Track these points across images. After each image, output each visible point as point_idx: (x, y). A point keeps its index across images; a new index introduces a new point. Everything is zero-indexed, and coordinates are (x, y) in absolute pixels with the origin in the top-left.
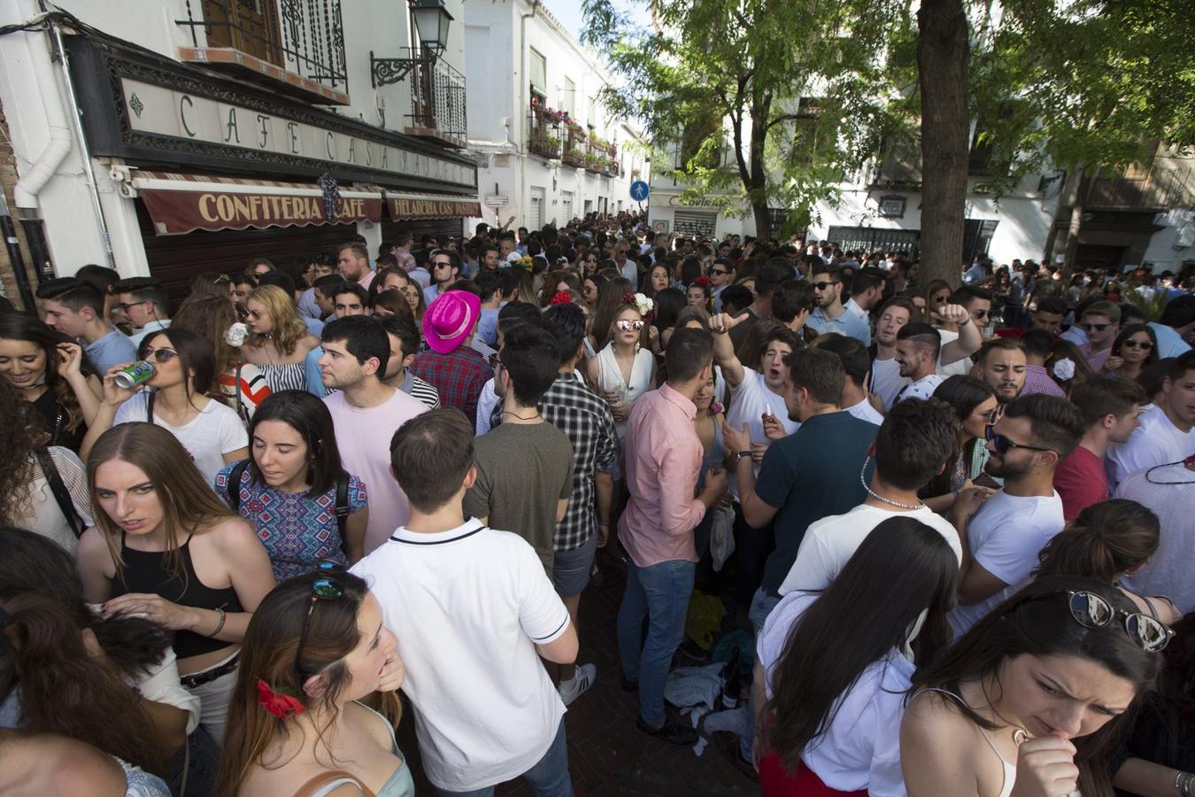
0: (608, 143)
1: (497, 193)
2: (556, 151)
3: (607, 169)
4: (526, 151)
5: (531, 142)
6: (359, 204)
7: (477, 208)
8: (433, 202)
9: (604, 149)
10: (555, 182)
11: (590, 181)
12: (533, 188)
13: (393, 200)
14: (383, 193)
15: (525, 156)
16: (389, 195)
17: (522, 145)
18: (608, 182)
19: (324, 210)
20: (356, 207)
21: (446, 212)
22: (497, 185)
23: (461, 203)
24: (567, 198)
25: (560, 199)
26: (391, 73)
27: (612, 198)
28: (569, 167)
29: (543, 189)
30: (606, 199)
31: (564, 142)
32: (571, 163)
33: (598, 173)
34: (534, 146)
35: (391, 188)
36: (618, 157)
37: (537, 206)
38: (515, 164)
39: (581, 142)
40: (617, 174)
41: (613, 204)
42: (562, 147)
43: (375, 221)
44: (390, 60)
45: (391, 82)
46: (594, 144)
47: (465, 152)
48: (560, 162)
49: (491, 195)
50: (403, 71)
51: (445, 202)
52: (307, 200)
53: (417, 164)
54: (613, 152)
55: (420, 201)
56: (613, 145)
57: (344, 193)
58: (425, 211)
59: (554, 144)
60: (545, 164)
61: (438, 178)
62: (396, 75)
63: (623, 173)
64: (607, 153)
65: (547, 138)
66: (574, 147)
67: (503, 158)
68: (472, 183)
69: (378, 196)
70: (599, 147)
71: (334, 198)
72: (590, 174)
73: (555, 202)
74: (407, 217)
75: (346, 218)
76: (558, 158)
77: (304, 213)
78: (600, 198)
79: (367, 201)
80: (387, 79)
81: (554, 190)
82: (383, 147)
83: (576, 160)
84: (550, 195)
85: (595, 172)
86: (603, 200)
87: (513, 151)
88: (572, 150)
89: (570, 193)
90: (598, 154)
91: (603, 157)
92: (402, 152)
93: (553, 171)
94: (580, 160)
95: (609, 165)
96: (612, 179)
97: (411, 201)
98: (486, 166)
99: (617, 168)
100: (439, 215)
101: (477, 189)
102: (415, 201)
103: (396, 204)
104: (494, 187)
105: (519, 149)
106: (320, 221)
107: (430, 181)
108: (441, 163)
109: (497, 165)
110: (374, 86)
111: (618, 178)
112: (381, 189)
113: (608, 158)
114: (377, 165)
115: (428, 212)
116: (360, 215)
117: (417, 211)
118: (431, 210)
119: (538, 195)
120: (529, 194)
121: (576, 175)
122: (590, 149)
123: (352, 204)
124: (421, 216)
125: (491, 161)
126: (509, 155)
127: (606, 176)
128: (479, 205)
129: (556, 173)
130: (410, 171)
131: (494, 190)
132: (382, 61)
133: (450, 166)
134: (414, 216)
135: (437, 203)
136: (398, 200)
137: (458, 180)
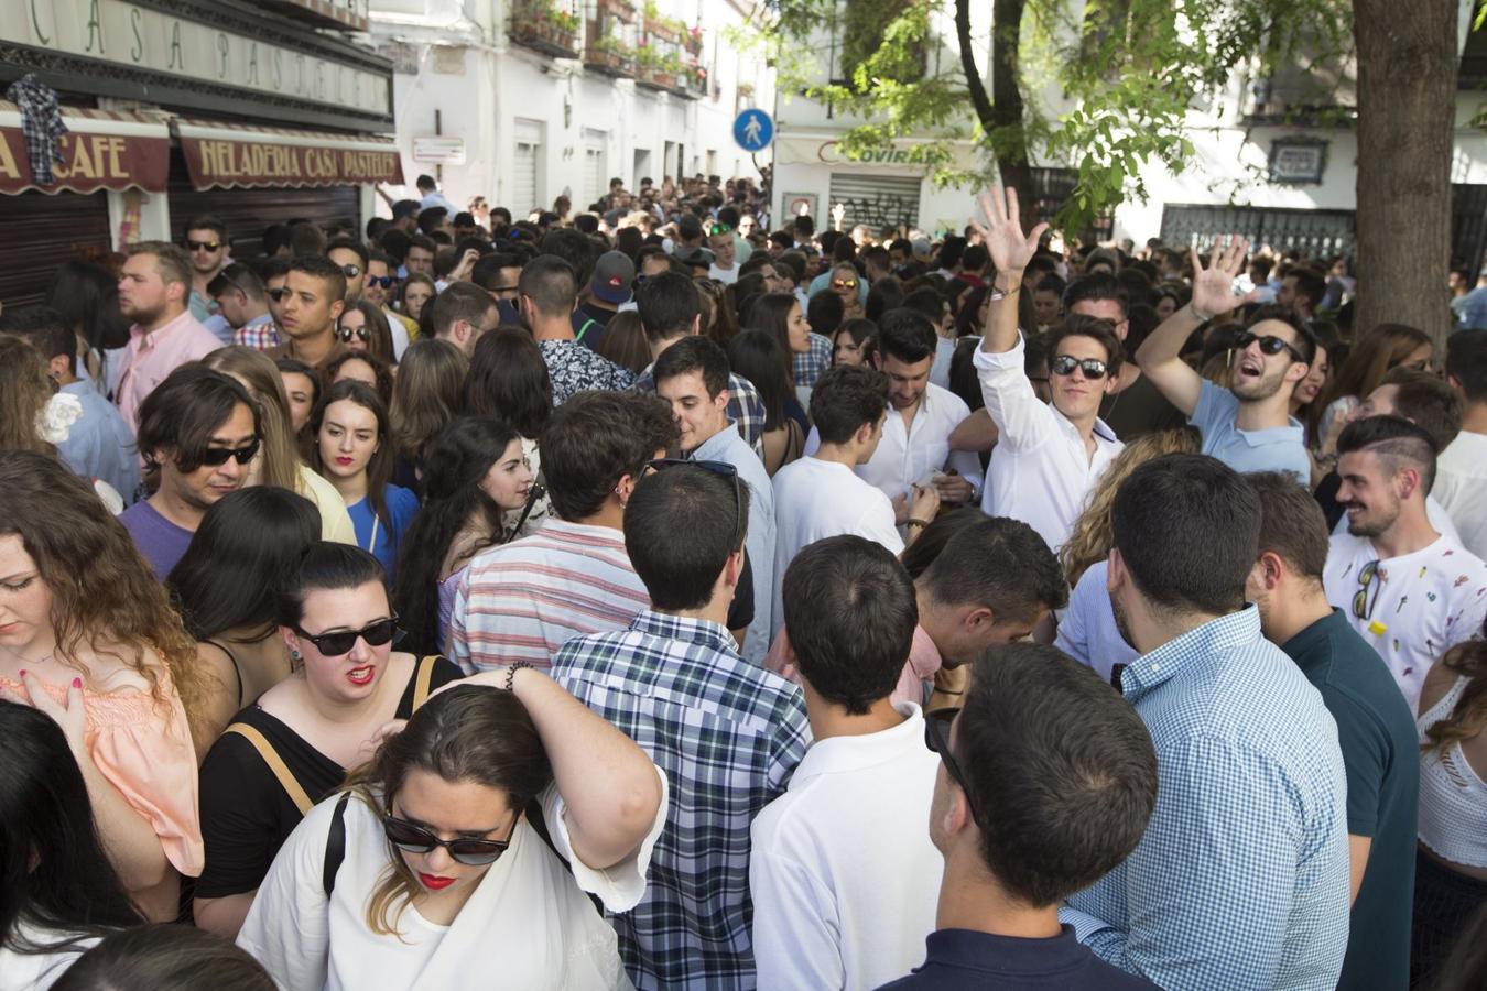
0: (684, 26)
1: (438, 132)
2: (569, 41)
3: (683, 81)
4: (503, 39)
5: (514, 19)
6: (114, 150)
7: (392, 163)
8: (291, 148)
9: (676, 39)
10: (568, 109)
11: (645, 107)
12: (520, 121)
13: (196, 141)
14: (172, 125)
15: (501, 51)
16: (187, 129)
17: (494, 27)
18: (684, 108)
19: (25, 158)
20: (106, 156)
21: (321, 171)
22: (438, 113)
23: (356, 153)
24: (596, 144)
25: (580, 149)
27: (693, 145)
28: (599, 77)
29: (541, 124)
30: (681, 147)
31: (589, 22)
32: (602, 68)
33: (663, 89)
34: (520, 30)
35: (192, 114)
36: (705, 59)
37: (529, 160)
38: (478, 67)
39: (625, 22)
40: (704, 91)
41: (696, 158)
42: (582, 32)
43: (155, 188)
46: (652, 27)
47: (362, 39)
48: (578, 65)
49: (425, 135)
51: (321, 150)
53: (253, 63)
54: (695, 46)
55: (261, 145)
56: (695, 31)
57: (75, 121)
58: (271, 167)
59: (566, 29)
60: (545, 70)
61: (303, 95)
63: (717, 91)
64: (682, 48)
65: (550, 12)
66: (608, 33)
67: (452, 53)
68: (382, 109)
69: (159, 130)
70: (665, 35)
71: (51, 132)
72: (646, 92)
73: (568, 152)
74: (228, 180)
75: (80, 181)
76: (573, 56)
78: (668, 145)
79: (133, 142)
81: (567, 125)
82: (170, 21)
83: (613, 63)
84: (557, 138)
85: (656, 89)
86: (675, 150)
87: (473, 40)
88: (604, 39)
89: (602, 134)
90: (661, 50)
91: (674, 56)
92: (216, 33)
93: (563, 85)
94: (622, 62)
95: (687, 73)
96: (693, 103)
97: (239, 146)
98: (412, 71)
99: (705, 80)
100: (305, 176)
101: (391, 121)
102: (249, 145)
103: (204, 149)
104: (433, 115)
105: (488, 34)
106: (16, 184)
107: (283, 101)
108: (310, 62)
109: (439, 69)
111: (706, 101)
112: (167, 115)
113: (685, 57)
114: (158, 62)
115: (278, 171)
116: (116, 172)
117: (254, 168)
118: (286, 167)
119: (531, 136)
120: (510, 135)
121: (615, 93)
122: (645, 38)
123: (98, 149)
124: (263, 179)
125: (424, 59)
126: (464, 47)
127: (680, 95)
128: (397, 157)
129: (570, 91)
130: (236, 79)
131: (431, 125)
133: (330, 69)
134: (246, 179)
135: (300, 151)
136: (208, 141)
137: (349, 103)
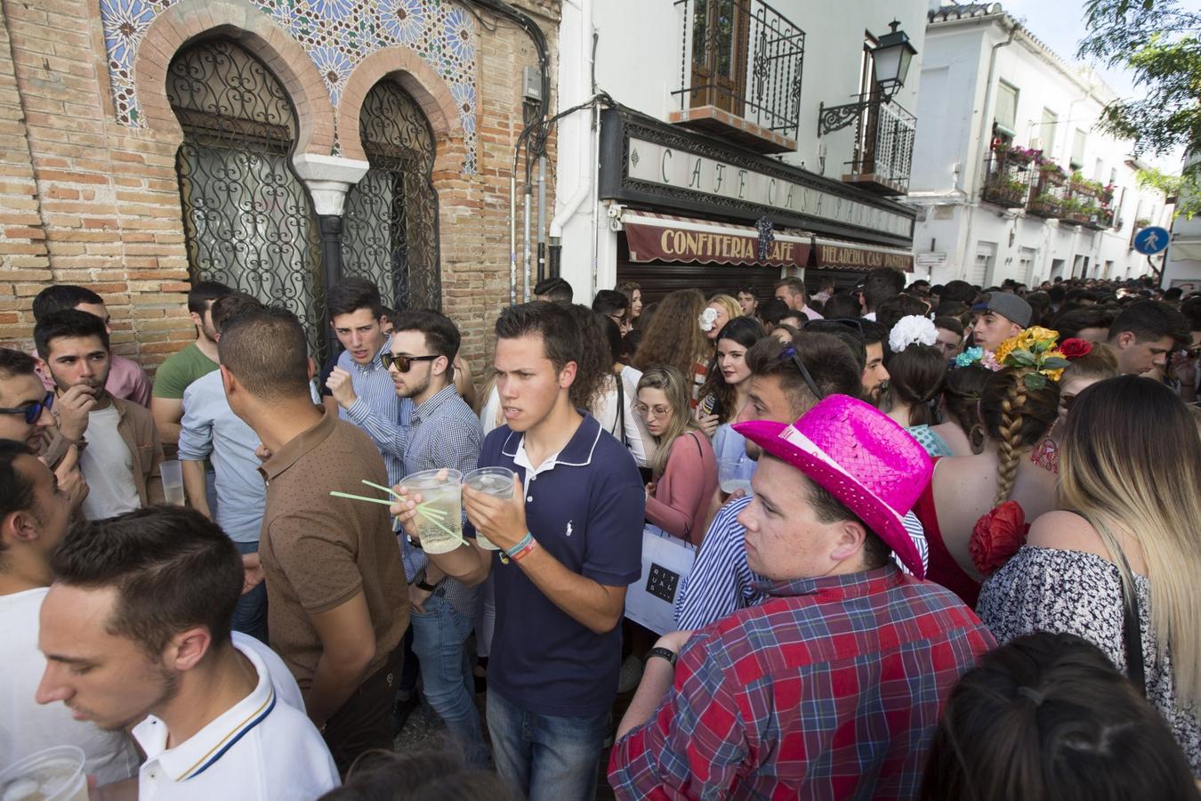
0: (1100, 185)
1: (933, 249)
2: (1020, 197)
3: (1094, 219)
4: (977, 199)
5: (985, 189)
6: (789, 248)
7: (909, 261)
8: (862, 251)
9: (1093, 193)
10: (1012, 236)
11: (1064, 235)
12: (981, 243)
13: (821, 246)
14: (813, 239)
15: (976, 205)
16: (819, 241)
17: (973, 193)
18: (1093, 236)
19: (757, 250)
20: (786, 250)
21: (874, 263)
22: (934, 240)
23: (891, 255)
24: (1027, 256)
25: (1017, 257)
26: (840, 119)
27: (1096, 258)
28: (1035, 218)
29: (994, 245)
30: (1087, 259)
31: (1032, 188)
32: (1038, 213)
33: (1079, 224)
34: (988, 194)
35: (821, 234)
36: (1115, 203)
37: (983, 265)
38: (961, 216)
39: (1058, 185)
40: (1109, 224)
41: (1097, 266)
42: (1028, 193)
43: (801, 266)
44: (839, 108)
45: (837, 129)
46: (1077, 186)
47: (903, 200)
48: (1022, 211)
49: (925, 252)
50: (852, 115)
51: (875, 253)
52: (744, 241)
53: (851, 211)
54: (1107, 196)
55: (849, 249)
56: (1108, 188)
57: (778, 236)
58: (851, 260)
59: (1018, 190)
60: (1001, 215)
61: (870, 227)
62: (844, 121)
63: (1120, 225)
64: (1096, 199)
65: (1009, 182)
66: (1047, 190)
67: (946, 209)
68: (907, 234)
69: (807, 241)
70: (1086, 191)
71: (768, 239)
72: (1066, 226)
73: (1009, 261)
74: (832, 264)
75: (775, 261)
76: (1021, 206)
77: (739, 253)
78: (1077, 257)
79: (797, 245)
80: (833, 126)
81: (1010, 245)
82: (819, 193)
83: (1047, 208)
84: (1003, 252)
85: (1073, 224)
86: (1083, 260)
87: (961, 201)
88: (1042, 196)
89: (1032, 250)
90: (1082, 200)
91: (1090, 203)
92: (837, 198)
93: (1011, 223)
94: (1053, 208)
95: (1098, 214)
96: (1099, 233)
97: (839, 249)
98: (923, 219)
99: (1111, 217)
100: (866, 265)
101: (911, 240)
102: (843, 249)
103: (824, 250)
104: (930, 242)
105: (969, 197)
106: (752, 261)
107: (861, 229)
108: (876, 211)
109: (937, 218)
110: (819, 135)
111: (1111, 230)
112: (811, 234)
113: (1098, 204)
114: (811, 211)
115: (854, 262)
116: (788, 258)
117: (844, 260)
118: (858, 260)
119: (986, 252)
120: (974, 250)
121: (1045, 227)
122: (1070, 194)
123: (783, 247)
124: (846, 265)
125: (930, 213)
126: (954, 205)
127: (1091, 228)
128: (912, 258)
129: (1015, 225)
130: (842, 218)
131: (929, 247)
132: (831, 110)
133: (885, 214)
134: (840, 264)
135: (866, 253)
136: (826, 246)
137: (891, 231)
